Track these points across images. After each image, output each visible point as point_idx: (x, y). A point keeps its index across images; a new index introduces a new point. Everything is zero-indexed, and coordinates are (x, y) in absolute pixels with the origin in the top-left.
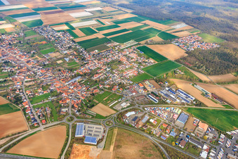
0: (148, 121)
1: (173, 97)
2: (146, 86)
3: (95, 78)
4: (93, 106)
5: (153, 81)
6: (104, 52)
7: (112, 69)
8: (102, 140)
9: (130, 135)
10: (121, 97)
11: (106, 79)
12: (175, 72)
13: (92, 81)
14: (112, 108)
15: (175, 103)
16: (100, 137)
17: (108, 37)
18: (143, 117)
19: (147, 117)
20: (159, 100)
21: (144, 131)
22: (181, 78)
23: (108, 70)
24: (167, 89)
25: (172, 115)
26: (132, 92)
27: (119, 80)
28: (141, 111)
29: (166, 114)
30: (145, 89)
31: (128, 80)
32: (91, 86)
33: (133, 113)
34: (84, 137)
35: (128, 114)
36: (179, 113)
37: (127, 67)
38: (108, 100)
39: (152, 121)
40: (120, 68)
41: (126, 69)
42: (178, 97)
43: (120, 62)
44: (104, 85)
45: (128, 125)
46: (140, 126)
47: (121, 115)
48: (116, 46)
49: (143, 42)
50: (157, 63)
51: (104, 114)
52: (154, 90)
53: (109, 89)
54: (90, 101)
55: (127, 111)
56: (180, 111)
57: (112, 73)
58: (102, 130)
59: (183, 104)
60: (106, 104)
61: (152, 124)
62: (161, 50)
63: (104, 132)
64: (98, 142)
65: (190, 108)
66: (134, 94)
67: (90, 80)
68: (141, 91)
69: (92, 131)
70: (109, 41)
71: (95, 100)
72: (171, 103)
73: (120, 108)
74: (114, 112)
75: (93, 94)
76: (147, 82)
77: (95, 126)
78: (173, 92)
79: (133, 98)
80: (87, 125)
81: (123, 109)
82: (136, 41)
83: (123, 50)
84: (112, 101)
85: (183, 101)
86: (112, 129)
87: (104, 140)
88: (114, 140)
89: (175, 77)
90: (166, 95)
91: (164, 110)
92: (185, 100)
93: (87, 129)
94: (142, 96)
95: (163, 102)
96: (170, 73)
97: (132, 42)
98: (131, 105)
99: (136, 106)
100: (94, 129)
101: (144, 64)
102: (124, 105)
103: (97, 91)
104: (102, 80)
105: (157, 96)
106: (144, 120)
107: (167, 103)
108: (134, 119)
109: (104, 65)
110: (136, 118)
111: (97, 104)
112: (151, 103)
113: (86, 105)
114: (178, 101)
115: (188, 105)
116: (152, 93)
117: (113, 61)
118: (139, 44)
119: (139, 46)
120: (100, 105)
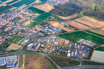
0: (40, 46)
1: (51, 31)
2: (36, 29)
3: (6, 30)
4: (8, 46)
5: (39, 25)
6: (8, 14)
7: (15, 23)
8: (17, 63)
9: (32, 56)
10: (24, 37)
11: (13, 29)
12: (50, 18)
13: (5, 32)
14: (19, 44)
15: (52, 34)
16: (16, 62)
17: (10, 5)
18: (37, 45)
19: (39, 45)
20: (44, 34)
21: (39, 52)
22: (53, 21)
23: (13, 24)
24: (47, 27)
25: (52, 40)
26: (29, 33)
27: (21, 28)
28: (36, 42)
29: (49, 40)
30: (36, 30)
31: (26, 27)
32: (5, 36)
33: (32, 44)
34: (6, 64)
35: (29, 46)
36: (55, 38)
37: (24, 20)
38: (16, 40)
39: (42, 45)
40: (20, 21)
41: (24, 21)
42: (53, 30)
43: (19, 18)
44: (12, 33)
45: (30, 51)
46: (37, 50)
47: (25, 47)
48: (15, 9)
49: (30, 5)
50: (40, 15)
51: (15, 49)
52: (41, 29)
53: (16, 34)
54: (5, 44)
55: (28, 44)
56: (55, 37)
57: (16, 25)
58: (16, 58)
59: (56, 33)
60: (16, 43)
61: (43, 47)
62: (41, 8)
63: (18, 58)
64: (15, 65)
65: (60, 35)
66: (30, 34)
67: (3, 32)
68: (34, 32)
69: (10, 60)
70: (10, 7)
71: (9, 43)
72: (50, 34)
73: (24, 43)
74: (21, 46)
75: (7, 40)
76: (36, 26)
77: (11, 57)
78: (51, 29)
79: (30, 36)
80: (6, 58)
81: (26, 43)
82: (27, 4)
83: (20, 11)
84: (19, 41)
85: (56, 32)
86: (21, 56)
87: (18, 63)
88: (24, 61)
89: (50, 21)
90: (47, 31)
91: (48, 38)
92: (57, 31)
93: (7, 59)
94: (35, 34)
95: (46, 35)
96: (47, 19)
97: (24, 6)
98: (30, 40)
99: (33, 40)
100: (11, 59)
101: (33, 17)
102: (26, 41)
103: (9, 37)
104: (11, 30)
105: (43, 32)
106: (38, 47)
107: (48, 35)
108: (33, 48)
109: (10, 21)
110: (34, 46)
111: (10, 44)
112: (40, 37)
113: (3, 46)
114: (54, 32)
115: (58, 33)
116: (40, 31)
117: (15, 19)
118: (28, 6)
119: (28, 7)
120: (12, 44)
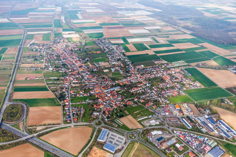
0: (174, 145)
1: (211, 127)
2: (183, 109)
3: (132, 91)
4: (122, 116)
5: (193, 106)
6: (149, 68)
7: (152, 86)
8: (120, 150)
9: (150, 153)
10: (153, 114)
11: (143, 93)
12: (222, 101)
13: (130, 93)
14: (140, 122)
15: (212, 133)
16: (120, 147)
17: (158, 55)
18: (169, 139)
19: (174, 141)
20: (194, 126)
21: (166, 154)
22: (228, 109)
23: (148, 85)
24: (207, 117)
25: (204, 145)
26: (166, 112)
27: (155, 97)
28: (170, 133)
29: (197, 143)
30: (181, 111)
31: (165, 98)
32: (126, 98)
33: (160, 132)
34: (105, 142)
35: (154, 133)
36: (213, 146)
37: (168, 86)
38: (138, 114)
39: (178, 145)
40: (161, 85)
41: (167, 88)
42: (218, 128)
43: (162, 80)
44: (139, 98)
45: (151, 143)
46: (163, 148)
47: (147, 132)
48: (163, 64)
49: (193, 64)
50: (203, 87)
51: (130, 127)
52: (191, 114)
53: (144, 104)
54: (121, 111)
55: (154, 129)
56: (216, 144)
57: (151, 89)
58: (124, 141)
59: (222, 137)
60: (135, 118)
61: (177, 149)
62: (212, 75)
63: (125, 143)
64: (116, 152)
65: (228, 144)
66: (167, 114)
67: (127, 92)
68: (176, 113)
69: (114, 139)
70: (158, 58)
71: (126, 112)
72: (207, 133)
73: (148, 124)
74: (140, 126)
75: (126, 106)
76: (185, 105)
77: (118, 136)
78: (213, 122)
79: (165, 117)
80: (111, 133)
81: (150, 126)
82: (187, 62)
83: (169, 69)
84: (142, 116)
85: (222, 134)
86: (133, 143)
87: (123, 151)
88: (132, 154)
89: (221, 107)
90: (204, 123)
91: (196, 138)
92: (225, 133)
93: (110, 136)
94: (175, 117)
95: (196, 129)
96: (215, 101)
97: (181, 63)
98: (161, 124)
99: (166, 127)
100: (117, 138)
101: (188, 86)
102: (153, 122)
103: (131, 103)
104: (139, 94)
105: (192, 121)
106: (169, 143)
107: (202, 132)
108: (158, 140)
109: (145, 80)
110: (161, 138)
111: (126, 115)
112: (183, 127)
113: (116, 113)
114: (216, 132)
115: (227, 139)
116: (188, 117)
117: (156, 78)
118: (188, 65)
119: (188, 67)
120: (130, 117)
